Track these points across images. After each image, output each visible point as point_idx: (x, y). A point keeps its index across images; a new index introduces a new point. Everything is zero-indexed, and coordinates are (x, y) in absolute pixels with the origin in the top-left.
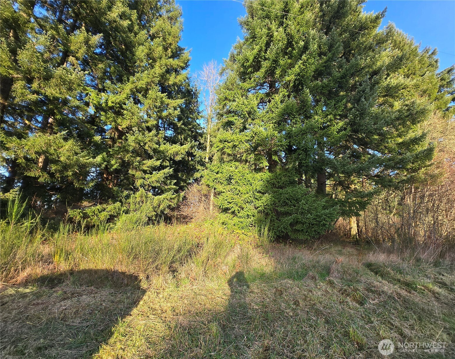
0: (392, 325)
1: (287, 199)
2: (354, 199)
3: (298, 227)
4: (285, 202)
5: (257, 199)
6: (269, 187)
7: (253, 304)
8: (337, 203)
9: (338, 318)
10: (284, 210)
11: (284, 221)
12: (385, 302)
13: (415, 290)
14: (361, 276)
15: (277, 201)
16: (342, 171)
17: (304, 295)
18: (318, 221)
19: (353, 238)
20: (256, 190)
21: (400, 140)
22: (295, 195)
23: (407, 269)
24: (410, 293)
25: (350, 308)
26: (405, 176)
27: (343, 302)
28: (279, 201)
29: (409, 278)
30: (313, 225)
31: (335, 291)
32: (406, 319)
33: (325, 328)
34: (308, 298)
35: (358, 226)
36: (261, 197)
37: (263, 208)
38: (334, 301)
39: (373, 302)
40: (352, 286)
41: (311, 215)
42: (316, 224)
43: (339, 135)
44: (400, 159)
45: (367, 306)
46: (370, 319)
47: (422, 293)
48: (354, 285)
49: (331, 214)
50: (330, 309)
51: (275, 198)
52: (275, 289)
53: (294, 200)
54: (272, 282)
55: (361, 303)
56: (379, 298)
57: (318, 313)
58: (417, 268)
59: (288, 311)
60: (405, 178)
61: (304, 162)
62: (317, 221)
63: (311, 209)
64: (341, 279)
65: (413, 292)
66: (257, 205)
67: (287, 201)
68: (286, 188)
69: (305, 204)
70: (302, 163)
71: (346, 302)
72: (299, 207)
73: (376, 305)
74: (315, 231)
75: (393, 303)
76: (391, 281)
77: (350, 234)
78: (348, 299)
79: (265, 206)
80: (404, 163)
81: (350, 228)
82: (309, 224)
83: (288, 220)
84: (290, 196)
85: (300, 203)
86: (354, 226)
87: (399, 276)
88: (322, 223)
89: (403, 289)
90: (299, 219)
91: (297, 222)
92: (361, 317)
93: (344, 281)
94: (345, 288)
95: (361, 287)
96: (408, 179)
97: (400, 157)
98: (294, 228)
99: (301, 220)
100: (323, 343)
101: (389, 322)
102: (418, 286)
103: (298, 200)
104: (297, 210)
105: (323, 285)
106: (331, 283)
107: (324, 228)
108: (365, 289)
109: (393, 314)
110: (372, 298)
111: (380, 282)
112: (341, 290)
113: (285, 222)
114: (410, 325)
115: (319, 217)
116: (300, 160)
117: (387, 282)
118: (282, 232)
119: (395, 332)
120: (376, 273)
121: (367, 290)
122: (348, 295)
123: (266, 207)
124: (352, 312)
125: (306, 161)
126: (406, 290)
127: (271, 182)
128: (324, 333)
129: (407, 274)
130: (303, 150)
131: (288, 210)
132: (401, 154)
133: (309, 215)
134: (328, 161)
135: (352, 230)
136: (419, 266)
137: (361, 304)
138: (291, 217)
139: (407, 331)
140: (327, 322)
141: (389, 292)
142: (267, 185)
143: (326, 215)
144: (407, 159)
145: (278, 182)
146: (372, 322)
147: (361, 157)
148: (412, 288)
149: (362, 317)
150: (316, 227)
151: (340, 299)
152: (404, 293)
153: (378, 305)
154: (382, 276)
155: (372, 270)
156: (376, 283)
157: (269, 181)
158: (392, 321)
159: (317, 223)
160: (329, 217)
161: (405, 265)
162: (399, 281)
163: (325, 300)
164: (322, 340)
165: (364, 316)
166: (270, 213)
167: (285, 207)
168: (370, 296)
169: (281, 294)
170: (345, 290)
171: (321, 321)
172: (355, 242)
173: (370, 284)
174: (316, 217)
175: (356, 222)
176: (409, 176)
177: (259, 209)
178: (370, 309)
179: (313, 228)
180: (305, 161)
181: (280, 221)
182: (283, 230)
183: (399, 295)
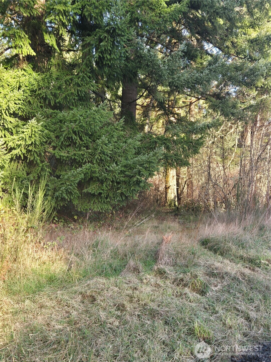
0: (238, 310)
1: (75, 132)
2: (183, 135)
3: (92, 189)
4: (68, 138)
5: (8, 129)
6: (35, 105)
7: (53, 323)
8: (156, 142)
9: (179, 315)
10: (66, 155)
11: (66, 177)
12: (229, 285)
13: (258, 267)
14: (199, 257)
15: (52, 135)
16: (170, 83)
17: (128, 296)
18: (128, 176)
19: (170, 205)
20: (8, 109)
21: (253, 34)
22: (90, 125)
23: (250, 241)
24: (253, 270)
25: (190, 301)
26: (254, 98)
27: (181, 295)
28: (57, 137)
29: (252, 253)
30: (118, 183)
31: (168, 282)
32: (251, 300)
33: (165, 330)
34: (134, 298)
35: (178, 184)
36: (17, 126)
37: (24, 151)
38: (169, 295)
39: (216, 288)
40: (189, 272)
41: (117, 165)
42: (125, 182)
43: (168, 10)
44: (251, 70)
45: (209, 294)
46: (214, 309)
47: (266, 268)
48: (192, 270)
49: (150, 162)
50: (167, 306)
51: (50, 131)
52: (80, 296)
53: (87, 134)
54: (72, 287)
55: (203, 291)
56: (222, 283)
57: (153, 314)
58: (261, 239)
59: (111, 320)
60: (252, 102)
61: (109, 57)
62: (126, 176)
63: (116, 153)
64: (174, 266)
65: (257, 269)
66: (11, 144)
67: (74, 137)
68: (72, 109)
69: (106, 144)
70: (103, 57)
71: (185, 294)
72: (96, 149)
73: (219, 291)
74: (122, 194)
75: (238, 285)
76: (232, 259)
77: (166, 197)
78: (187, 290)
79: (29, 146)
80: (255, 76)
81: (167, 188)
82: (112, 182)
83: (74, 176)
84: (80, 126)
85: (99, 142)
86: (172, 182)
87: (241, 252)
88: (135, 179)
89: (247, 267)
90: (95, 172)
91: (92, 178)
92: (204, 310)
93: (177, 268)
94: (181, 276)
95: (200, 273)
96: (258, 105)
97: (250, 65)
98: (85, 190)
99: (97, 175)
100: (164, 349)
101: (235, 308)
102: (262, 261)
103: (93, 136)
104: (93, 155)
105: (151, 278)
106: (161, 273)
107: (137, 188)
108: (205, 274)
109: (238, 298)
110: (214, 284)
111: (221, 263)
112: (175, 280)
113: (68, 179)
114: (255, 307)
115: (130, 169)
116: (102, 52)
117: (228, 262)
118: (63, 199)
119: (242, 317)
120: (215, 252)
121: (208, 275)
122: (185, 285)
123: (30, 148)
124: (193, 305)
125: (113, 56)
126: (250, 268)
127: (39, 95)
128: (164, 337)
129: (250, 248)
130: (108, 32)
131: (75, 155)
132: (252, 60)
133: (115, 165)
134: (149, 60)
135: (170, 191)
136: (262, 236)
137: (203, 293)
138: (80, 169)
139: (253, 314)
140: (166, 323)
141: (234, 272)
142: (30, 98)
143: (141, 165)
144: (259, 70)
145: (55, 95)
146: (217, 312)
147: (196, 57)
148: (255, 264)
149: (206, 309)
150: (124, 186)
151: (177, 292)
152: (247, 271)
153: (222, 291)
154: (222, 254)
155: (210, 249)
156: (218, 265)
157: (35, 91)
158: (237, 307)
159: (127, 179)
160: (146, 168)
161: (248, 236)
162: (242, 258)
163: (157, 297)
164: (163, 346)
165: (207, 306)
166: (39, 161)
167: (68, 149)
168: (212, 281)
169: (93, 299)
170: (182, 280)
171: (159, 323)
172: (174, 211)
173: (210, 266)
174: (125, 169)
175: (175, 177)
176: (259, 99)
177: (14, 152)
178: (213, 298)
179: (118, 189)
180: (110, 55)
181: (58, 177)
182: (64, 195)
183: (243, 274)
